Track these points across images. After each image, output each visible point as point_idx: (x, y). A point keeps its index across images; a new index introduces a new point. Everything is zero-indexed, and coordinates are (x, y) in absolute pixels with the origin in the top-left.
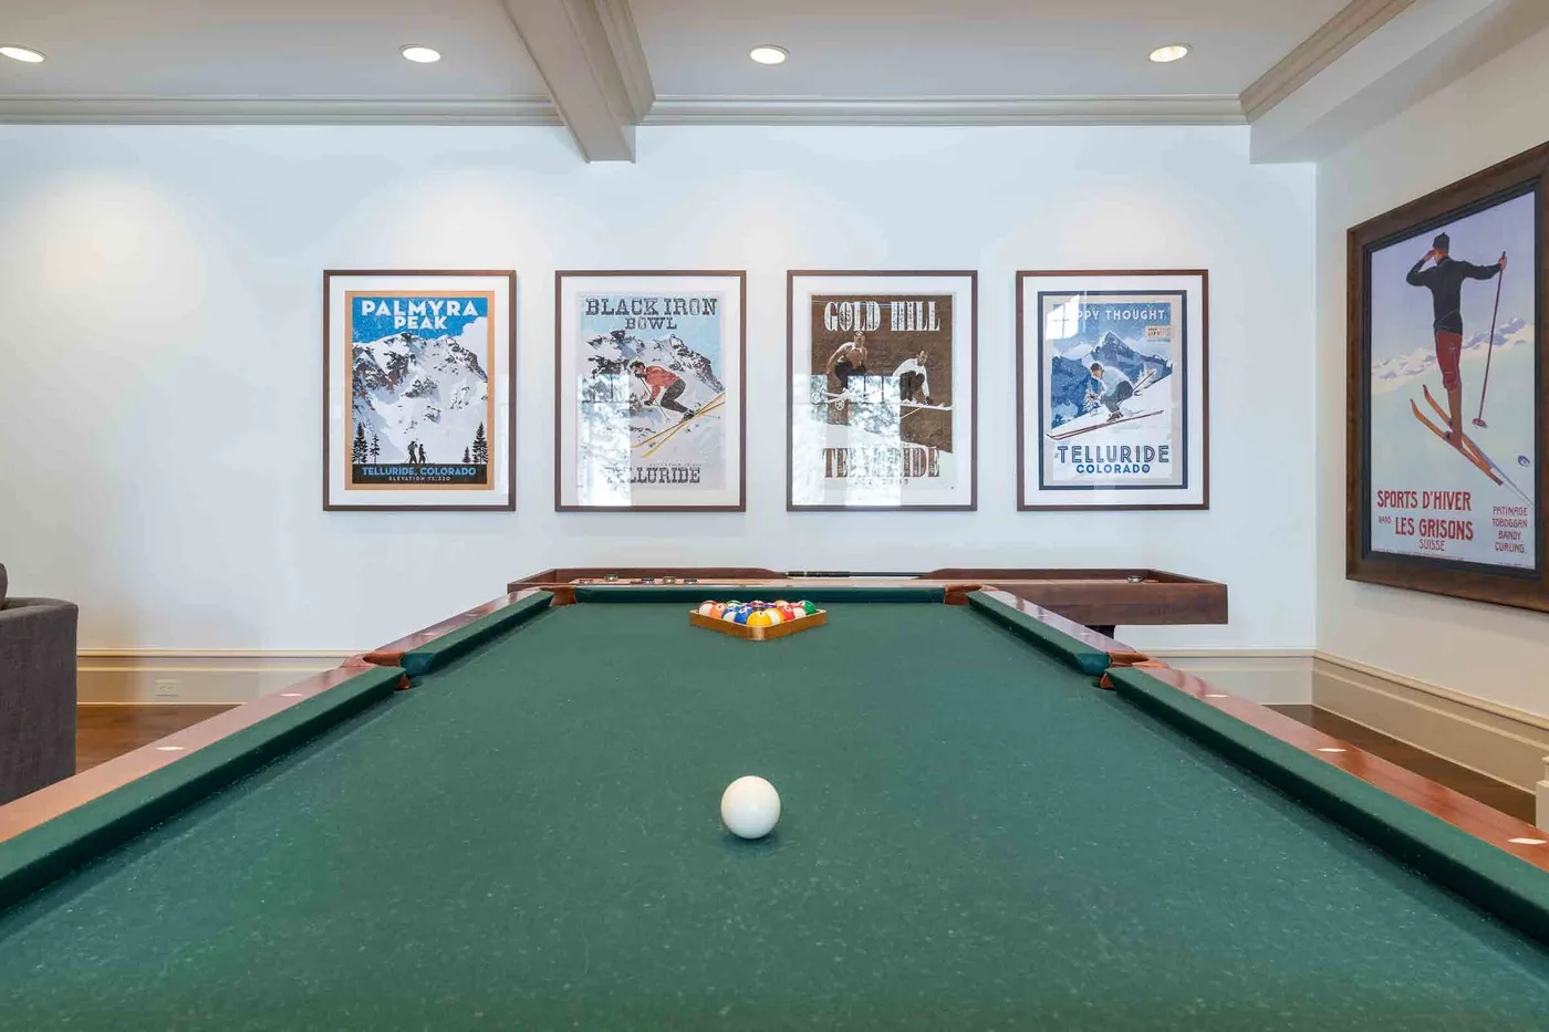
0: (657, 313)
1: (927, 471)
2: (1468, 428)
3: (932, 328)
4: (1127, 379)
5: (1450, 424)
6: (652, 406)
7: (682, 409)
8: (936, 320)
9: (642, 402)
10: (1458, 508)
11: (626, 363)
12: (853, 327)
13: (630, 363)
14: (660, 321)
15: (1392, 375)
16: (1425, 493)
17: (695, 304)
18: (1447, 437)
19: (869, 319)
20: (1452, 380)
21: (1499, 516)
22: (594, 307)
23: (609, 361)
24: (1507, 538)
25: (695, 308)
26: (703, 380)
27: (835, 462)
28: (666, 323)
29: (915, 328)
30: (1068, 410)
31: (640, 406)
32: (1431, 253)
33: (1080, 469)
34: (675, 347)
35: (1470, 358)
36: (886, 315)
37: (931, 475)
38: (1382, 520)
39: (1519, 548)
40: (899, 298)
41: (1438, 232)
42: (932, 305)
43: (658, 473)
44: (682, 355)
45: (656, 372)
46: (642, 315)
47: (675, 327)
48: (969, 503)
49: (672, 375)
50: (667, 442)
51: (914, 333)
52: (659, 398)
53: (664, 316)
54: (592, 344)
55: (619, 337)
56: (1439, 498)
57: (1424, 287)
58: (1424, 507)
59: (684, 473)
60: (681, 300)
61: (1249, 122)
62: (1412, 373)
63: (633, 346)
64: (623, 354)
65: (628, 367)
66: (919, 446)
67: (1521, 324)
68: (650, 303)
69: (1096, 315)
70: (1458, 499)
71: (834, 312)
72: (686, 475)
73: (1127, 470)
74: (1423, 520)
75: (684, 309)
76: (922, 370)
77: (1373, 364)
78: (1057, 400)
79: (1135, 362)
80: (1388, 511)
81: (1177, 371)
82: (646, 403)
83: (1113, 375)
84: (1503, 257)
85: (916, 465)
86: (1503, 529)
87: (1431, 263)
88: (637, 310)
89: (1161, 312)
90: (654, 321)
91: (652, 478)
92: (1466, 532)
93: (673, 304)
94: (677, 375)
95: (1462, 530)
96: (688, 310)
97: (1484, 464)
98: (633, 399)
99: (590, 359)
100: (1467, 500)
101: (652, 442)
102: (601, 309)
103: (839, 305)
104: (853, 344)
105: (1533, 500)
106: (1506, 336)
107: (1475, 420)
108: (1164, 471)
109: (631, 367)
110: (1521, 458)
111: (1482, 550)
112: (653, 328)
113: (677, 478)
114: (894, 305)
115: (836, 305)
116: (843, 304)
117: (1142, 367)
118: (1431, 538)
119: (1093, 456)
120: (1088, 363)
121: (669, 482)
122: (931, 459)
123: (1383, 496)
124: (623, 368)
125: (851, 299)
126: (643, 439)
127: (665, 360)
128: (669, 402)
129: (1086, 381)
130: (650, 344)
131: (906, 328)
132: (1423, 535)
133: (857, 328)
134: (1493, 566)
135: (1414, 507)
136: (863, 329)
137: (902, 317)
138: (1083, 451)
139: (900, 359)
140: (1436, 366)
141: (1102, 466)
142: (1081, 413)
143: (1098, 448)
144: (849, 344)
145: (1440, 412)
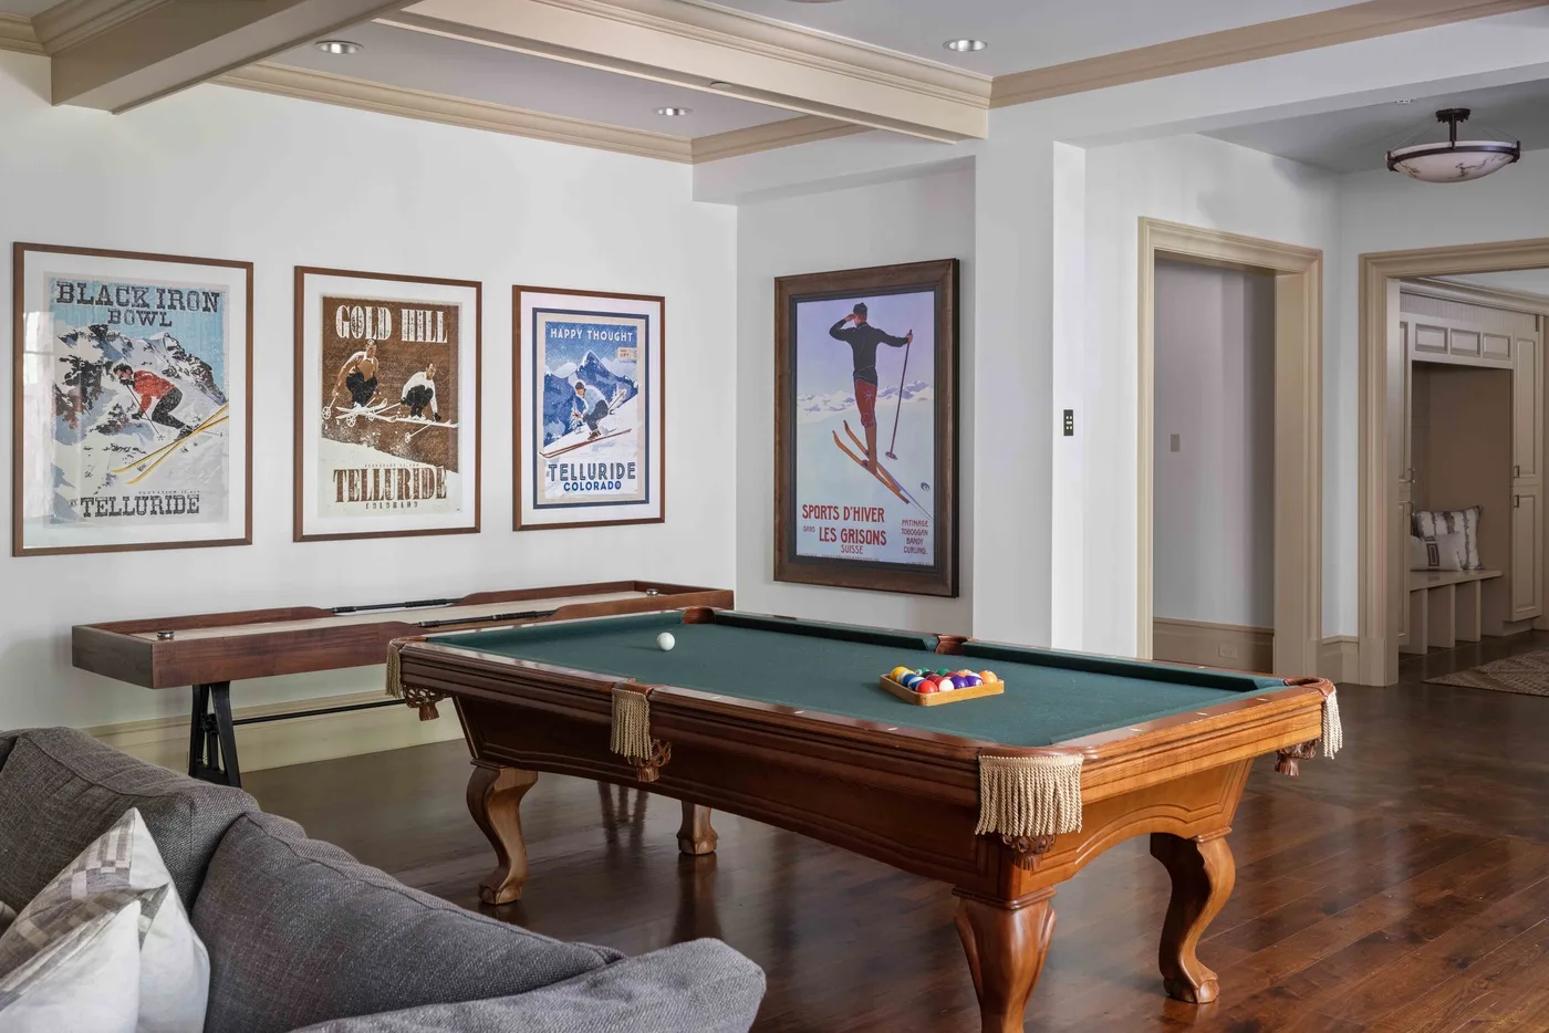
0: (148, 306)
1: (435, 493)
2: (881, 458)
3: (440, 340)
4: (603, 398)
5: (867, 454)
6: (141, 421)
7: (177, 424)
8: (444, 332)
9: (129, 415)
10: (873, 520)
11: (108, 365)
12: (364, 335)
13: (114, 366)
14: (151, 316)
15: (816, 409)
16: (846, 508)
17: (193, 298)
18: (865, 464)
19: (381, 326)
20: (868, 420)
21: (906, 527)
22: (68, 293)
23: (87, 363)
24: (913, 544)
25: (193, 304)
26: (203, 390)
27: (346, 485)
28: (158, 318)
29: (425, 339)
30: (558, 427)
31: (127, 420)
32: (851, 317)
33: (567, 487)
34: (170, 349)
35: (884, 406)
36: (397, 323)
37: (439, 496)
38: (806, 529)
39: (922, 551)
40: (409, 306)
41: (858, 301)
42: (440, 314)
43: (149, 502)
44: (178, 358)
45: (146, 378)
46: (130, 307)
47: (170, 325)
48: (473, 525)
49: (166, 383)
50: (160, 464)
51: (423, 345)
52: (150, 411)
53: (156, 310)
54: (64, 340)
55: (99, 333)
56: (858, 512)
57: (846, 343)
58: (846, 519)
59: (180, 502)
60: (178, 292)
61: (694, 162)
62: (833, 409)
63: (117, 345)
64: (105, 355)
65: (111, 371)
66: (425, 465)
67: (923, 386)
68: (140, 292)
69: (580, 334)
70: (874, 514)
71: (346, 318)
72: (182, 505)
73: (603, 487)
74: (844, 530)
75: (181, 303)
76: (430, 384)
77: (798, 398)
78: (549, 418)
79: (610, 382)
80: (812, 522)
81: (642, 391)
82: (134, 416)
83: (595, 394)
84: (910, 333)
85: (425, 486)
86: (910, 537)
87: (851, 324)
88: (123, 299)
89: (630, 334)
90: (144, 316)
91: (141, 509)
92: (881, 538)
93: (167, 296)
94: (172, 383)
95: (877, 538)
96: (185, 304)
97: (895, 487)
98: (117, 411)
99: (62, 360)
100: (881, 514)
101: (140, 465)
102: (77, 295)
103: (351, 309)
104: (365, 354)
105: (932, 516)
106: (912, 393)
107: (887, 453)
108: (631, 488)
109: (115, 371)
110: (923, 485)
111: (894, 553)
112: (143, 324)
113: (173, 508)
114: (405, 312)
115: (348, 309)
116: (355, 309)
117: (614, 387)
118: (851, 544)
119: (577, 474)
120: (574, 382)
121: (162, 513)
122: (439, 480)
123: (808, 509)
124: (104, 371)
125: (363, 303)
126: (130, 460)
127: (157, 365)
128: (161, 416)
129: (572, 399)
130: (139, 343)
131: (416, 338)
132: (844, 541)
133: (368, 336)
134: (903, 565)
135: (836, 519)
136: (375, 337)
137: (412, 327)
138: (569, 469)
139: (411, 372)
140: (855, 406)
141: (584, 483)
142: (567, 431)
143: (581, 465)
144: (360, 353)
145: (858, 444)
